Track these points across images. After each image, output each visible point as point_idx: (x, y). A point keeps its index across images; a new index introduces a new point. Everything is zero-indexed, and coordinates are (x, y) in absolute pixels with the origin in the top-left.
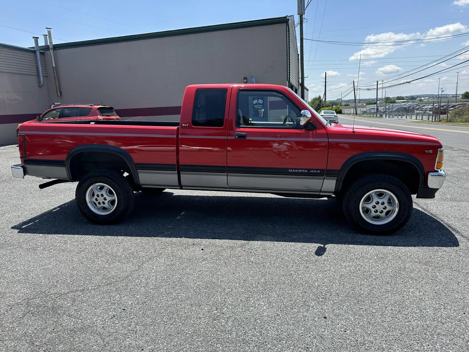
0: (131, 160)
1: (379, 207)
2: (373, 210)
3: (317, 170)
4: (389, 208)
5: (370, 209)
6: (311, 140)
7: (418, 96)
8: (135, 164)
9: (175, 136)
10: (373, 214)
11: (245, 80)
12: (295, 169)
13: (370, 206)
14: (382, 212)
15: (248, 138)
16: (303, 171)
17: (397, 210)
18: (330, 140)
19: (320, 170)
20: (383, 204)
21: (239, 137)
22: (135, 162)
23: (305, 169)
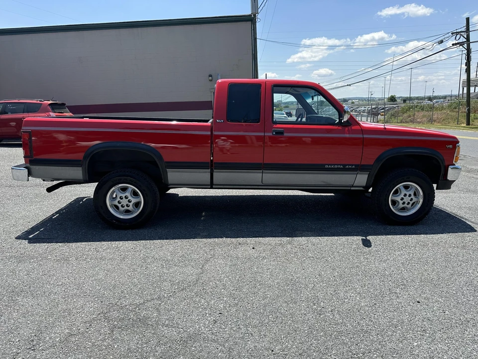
0: (160, 158)
1: (407, 199)
2: (401, 202)
3: (352, 165)
4: (415, 200)
5: (398, 202)
6: (347, 136)
7: (350, 99)
8: (166, 162)
9: (209, 133)
10: (401, 206)
11: (210, 78)
12: (331, 165)
13: (398, 199)
14: (408, 203)
15: (286, 134)
16: (339, 166)
17: (421, 201)
18: (365, 136)
19: (355, 165)
20: (410, 195)
21: (276, 133)
22: (165, 161)
23: (341, 165)
